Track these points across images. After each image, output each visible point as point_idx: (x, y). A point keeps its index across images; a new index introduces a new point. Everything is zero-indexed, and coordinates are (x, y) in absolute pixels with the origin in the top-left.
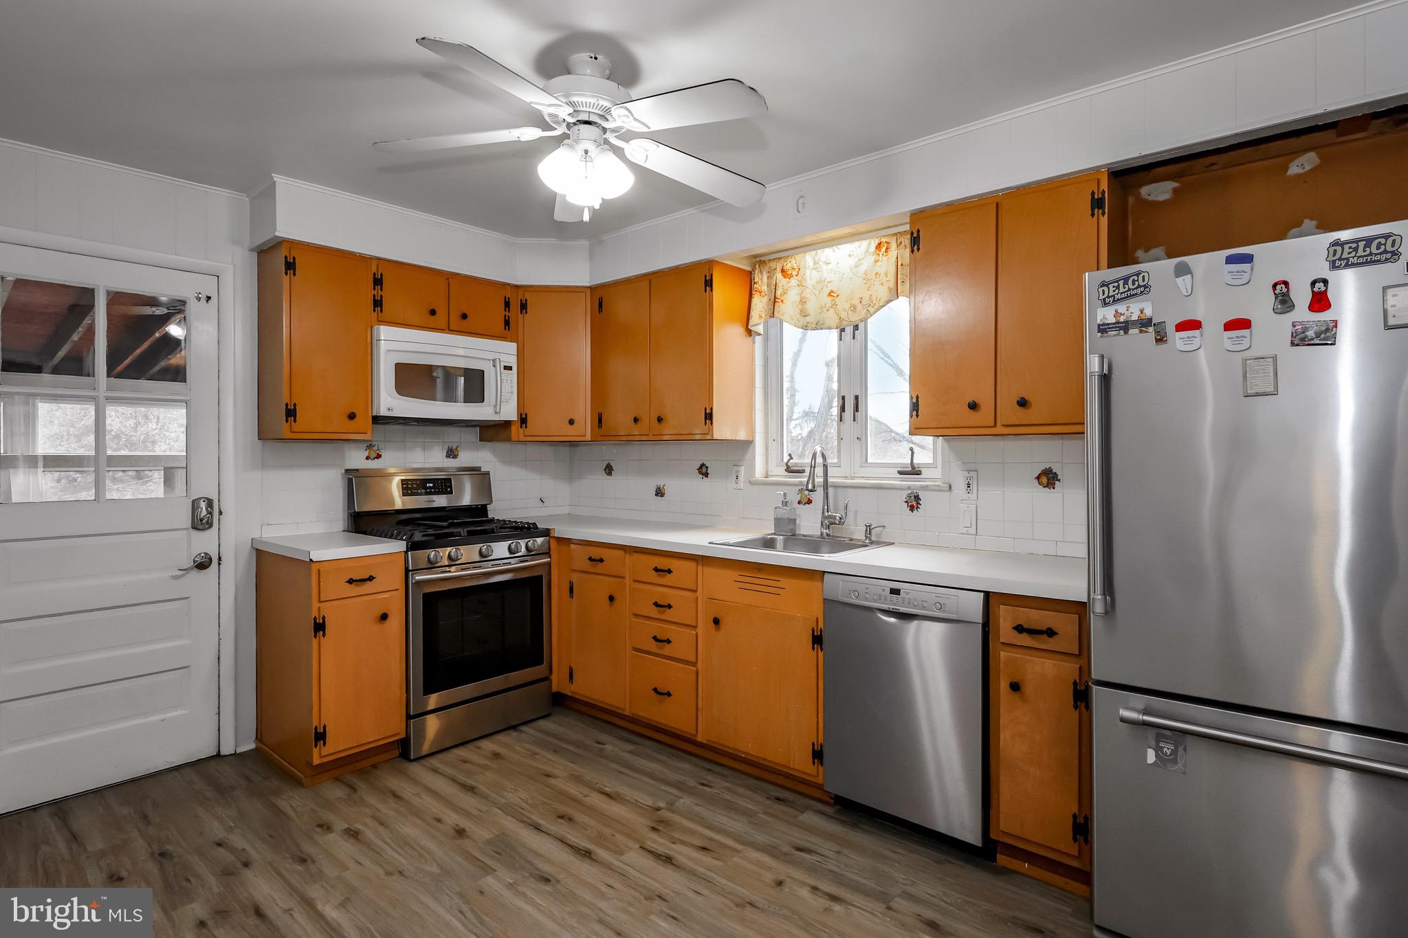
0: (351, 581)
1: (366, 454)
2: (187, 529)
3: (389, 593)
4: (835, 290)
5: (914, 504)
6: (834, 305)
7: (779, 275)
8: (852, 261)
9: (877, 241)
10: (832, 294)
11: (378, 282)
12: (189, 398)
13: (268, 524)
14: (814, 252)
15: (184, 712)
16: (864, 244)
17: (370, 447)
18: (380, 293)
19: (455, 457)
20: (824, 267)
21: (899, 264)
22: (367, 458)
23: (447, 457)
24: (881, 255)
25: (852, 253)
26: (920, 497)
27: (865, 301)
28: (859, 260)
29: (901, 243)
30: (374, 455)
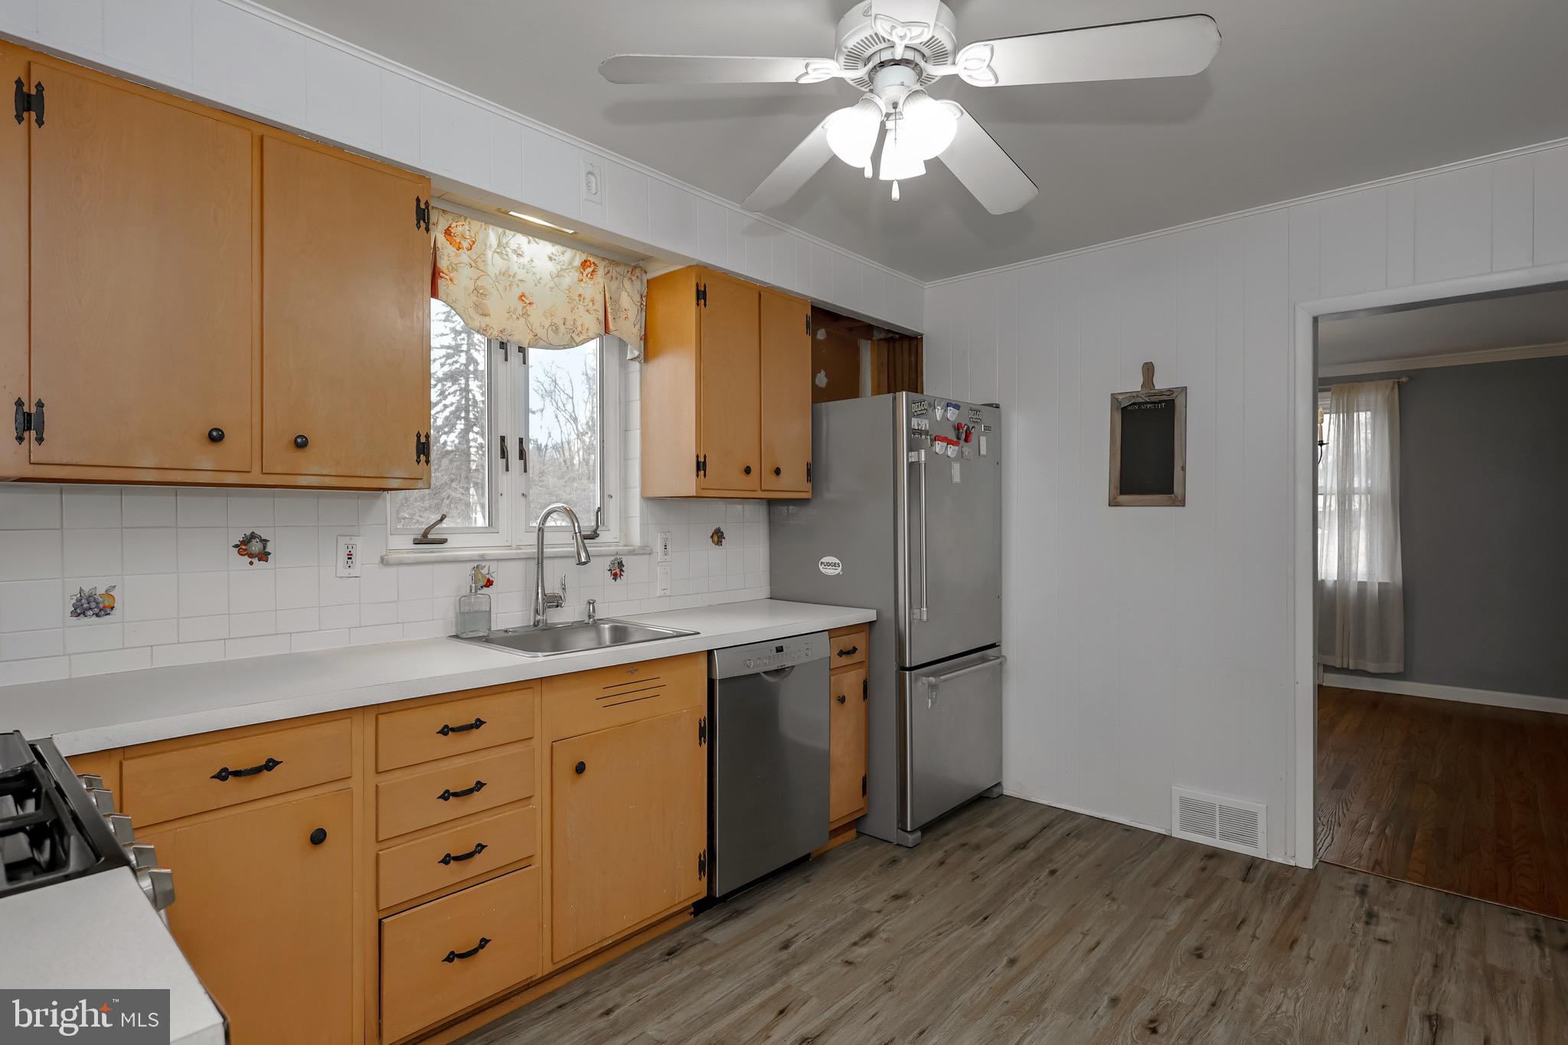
4: (527, 294)
5: (618, 571)
6: (525, 314)
7: (441, 239)
8: (551, 267)
9: (584, 257)
10: (523, 298)
14: (500, 230)
16: (569, 253)
20: (514, 257)
21: (607, 296)
24: (585, 275)
25: (554, 257)
26: (623, 563)
27: (570, 323)
28: (562, 270)
29: (609, 272)
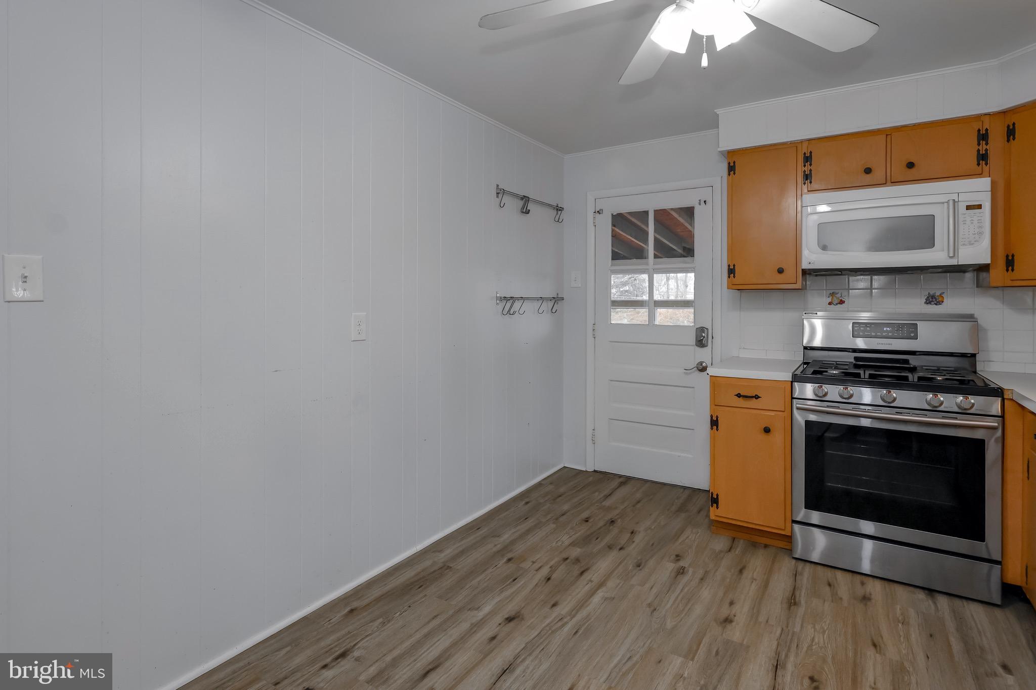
0: (739, 395)
1: (829, 300)
2: (692, 345)
3: (775, 412)
11: (808, 159)
12: (694, 266)
13: (744, 348)
15: (690, 456)
17: (832, 294)
18: (809, 167)
19: (939, 303)
22: (830, 304)
23: (926, 303)
30: (836, 301)
